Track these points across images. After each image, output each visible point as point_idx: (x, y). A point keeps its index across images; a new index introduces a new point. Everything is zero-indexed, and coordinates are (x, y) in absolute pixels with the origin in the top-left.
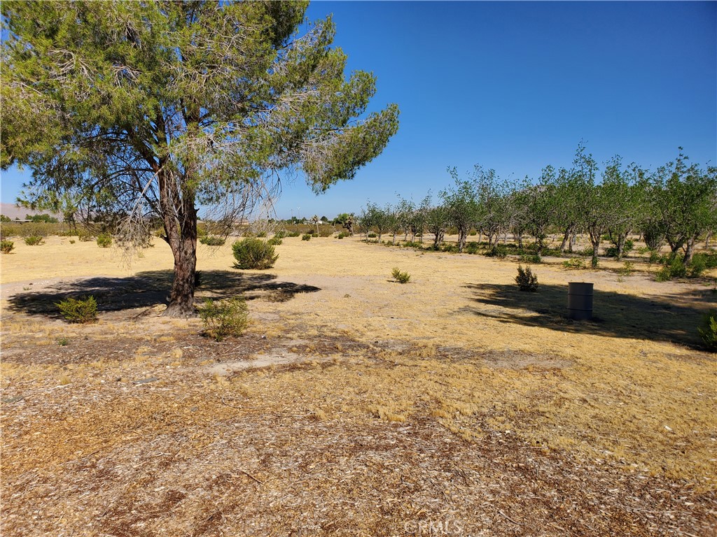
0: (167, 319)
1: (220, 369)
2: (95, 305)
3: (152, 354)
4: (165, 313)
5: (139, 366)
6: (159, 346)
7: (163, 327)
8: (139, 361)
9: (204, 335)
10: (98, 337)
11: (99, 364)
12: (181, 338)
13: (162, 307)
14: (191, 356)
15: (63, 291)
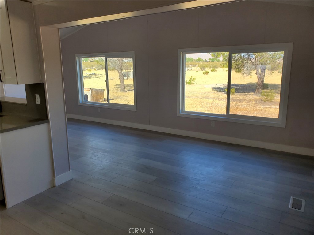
0: (253, 96)
1: (262, 107)
2: (235, 91)
3: (247, 102)
4: (253, 95)
5: (244, 104)
6: (249, 101)
7: (252, 98)
8: (244, 103)
9: (262, 100)
10: (235, 98)
11: (235, 103)
12: (255, 100)
13: (252, 93)
14: (257, 103)
15: (225, 87)
